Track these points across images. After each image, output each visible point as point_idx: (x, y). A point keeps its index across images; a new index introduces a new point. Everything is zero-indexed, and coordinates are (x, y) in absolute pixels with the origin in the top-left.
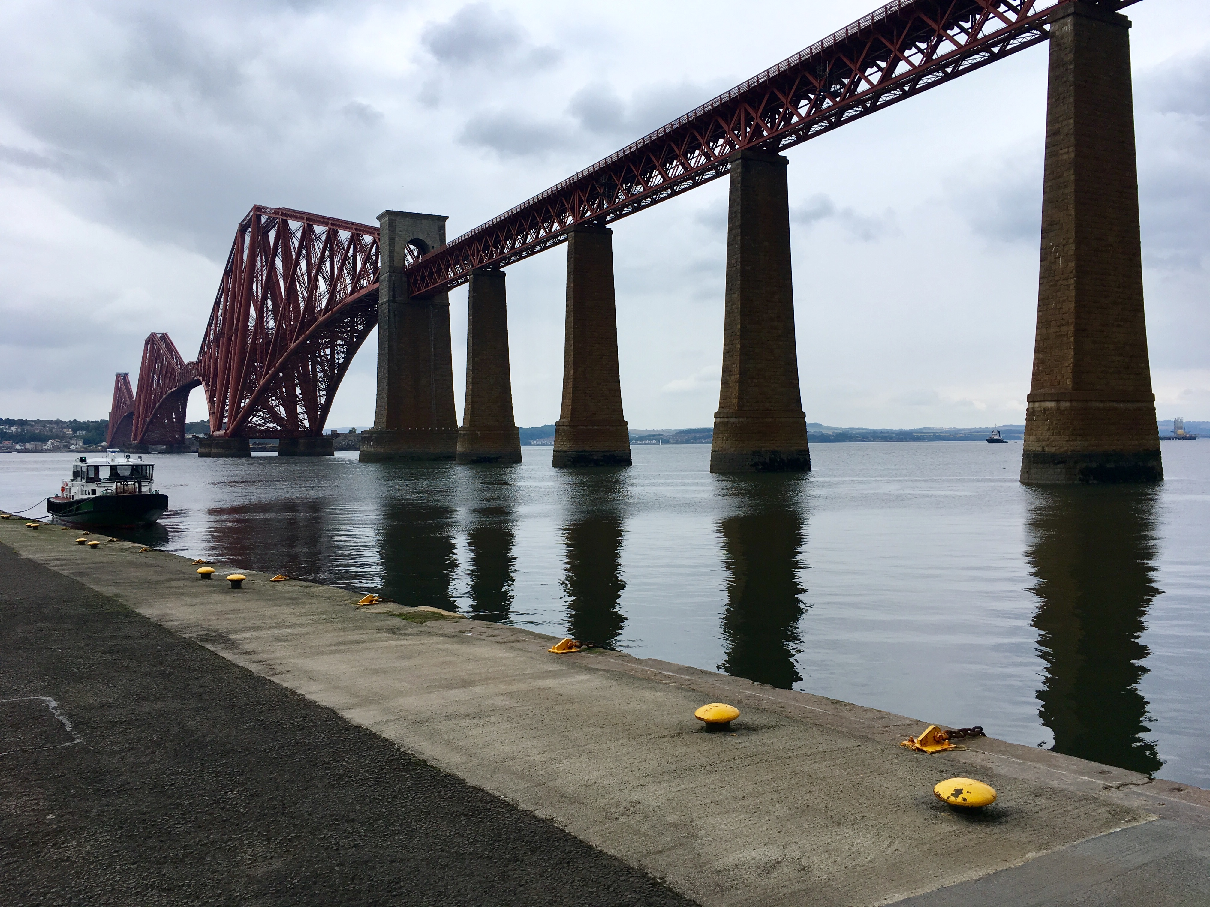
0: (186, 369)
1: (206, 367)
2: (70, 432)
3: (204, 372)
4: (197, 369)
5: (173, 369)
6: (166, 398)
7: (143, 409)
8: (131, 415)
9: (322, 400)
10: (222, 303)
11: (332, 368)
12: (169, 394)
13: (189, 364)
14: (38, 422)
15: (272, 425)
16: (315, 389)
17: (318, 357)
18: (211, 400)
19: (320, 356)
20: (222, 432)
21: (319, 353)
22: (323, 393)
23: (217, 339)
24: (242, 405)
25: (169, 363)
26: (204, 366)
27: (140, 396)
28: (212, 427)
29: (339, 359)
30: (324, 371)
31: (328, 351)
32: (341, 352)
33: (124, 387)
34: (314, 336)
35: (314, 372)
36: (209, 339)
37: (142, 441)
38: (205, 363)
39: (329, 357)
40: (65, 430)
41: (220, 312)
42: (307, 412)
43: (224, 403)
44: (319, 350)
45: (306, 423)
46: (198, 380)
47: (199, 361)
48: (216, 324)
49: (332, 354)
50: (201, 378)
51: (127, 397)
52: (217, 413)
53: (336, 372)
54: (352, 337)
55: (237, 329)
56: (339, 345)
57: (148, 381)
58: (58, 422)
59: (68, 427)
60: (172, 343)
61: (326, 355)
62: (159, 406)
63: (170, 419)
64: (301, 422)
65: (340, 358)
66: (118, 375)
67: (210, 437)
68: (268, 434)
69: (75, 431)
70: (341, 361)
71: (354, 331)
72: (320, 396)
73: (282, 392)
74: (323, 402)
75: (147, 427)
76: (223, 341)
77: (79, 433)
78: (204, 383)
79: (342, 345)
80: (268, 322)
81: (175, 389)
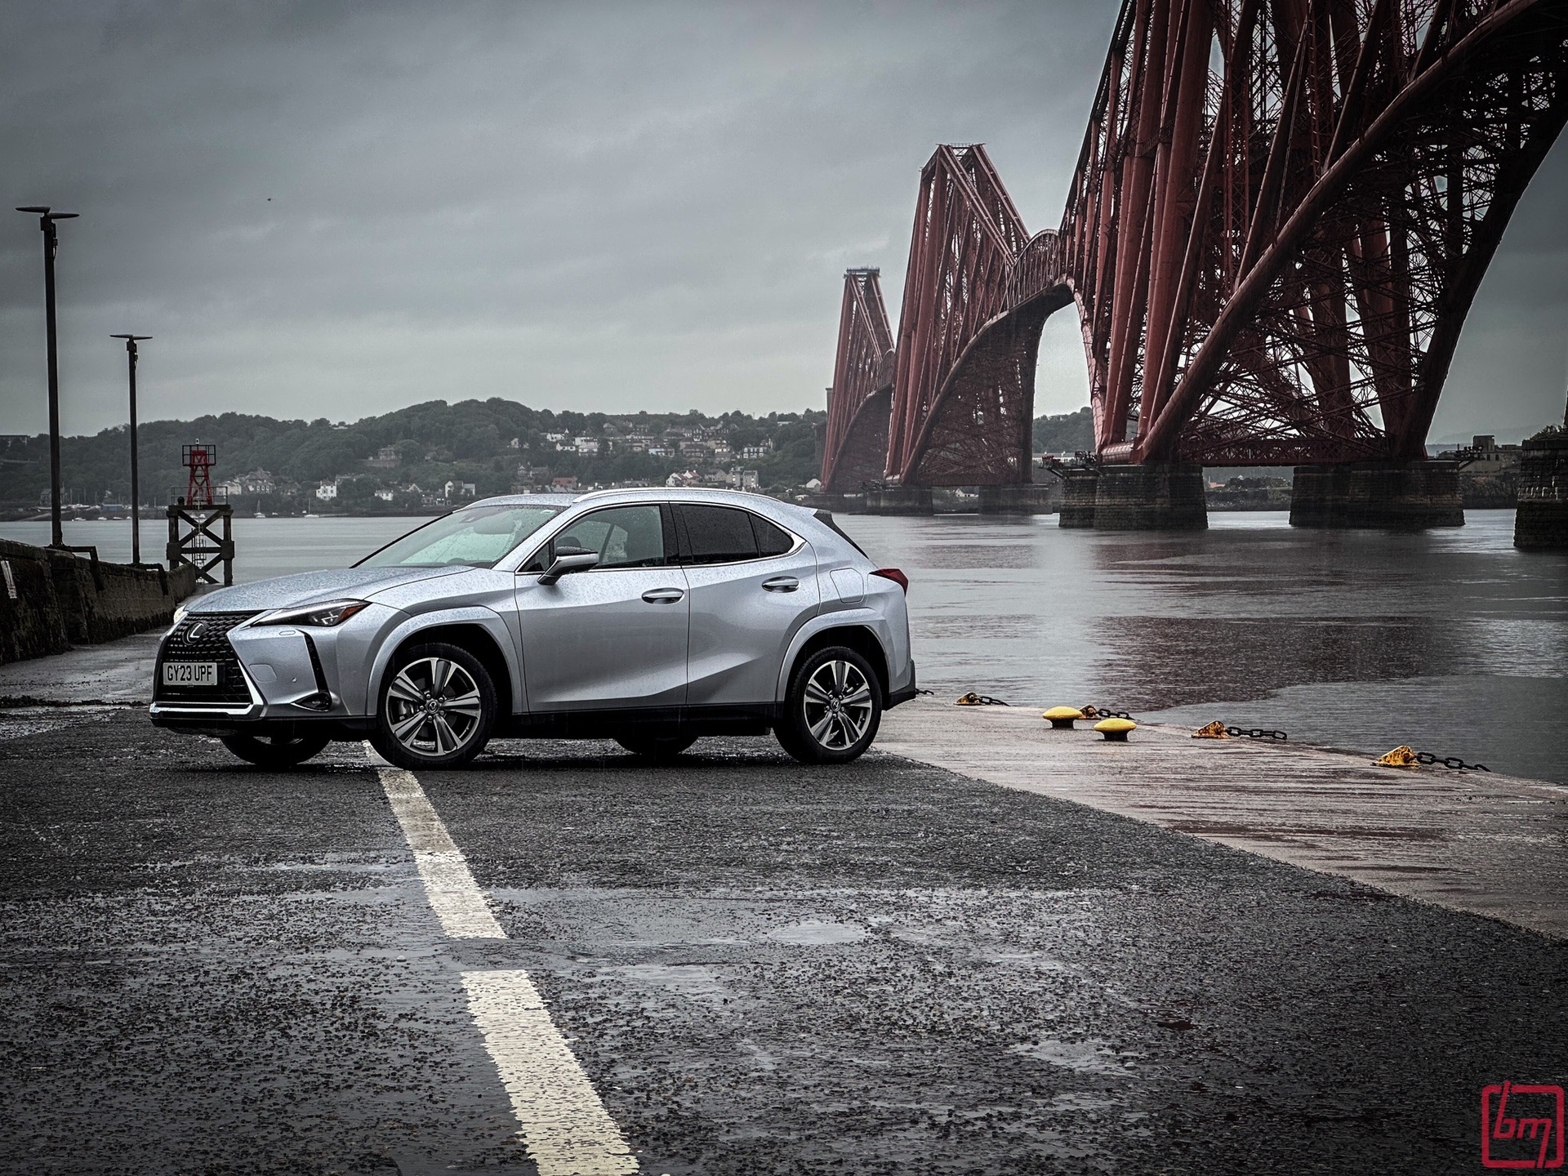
0: (1033, 253)
1: (1087, 247)
2: (722, 450)
3: (1080, 260)
4: (1063, 253)
5: (997, 254)
6: (977, 345)
7: (917, 377)
8: (885, 393)
9: (1423, 341)
10: (1131, 48)
11: (1453, 237)
12: (987, 330)
13: (1043, 238)
14: (642, 421)
15: (1269, 424)
16: (1405, 305)
17: (1409, 205)
18: (1098, 351)
19: (1418, 201)
20: (1127, 448)
21: (1416, 191)
22: (1425, 318)
23: (1114, 165)
24: (1182, 363)
25: (985, 236)
26: (1081, 246)
27: (908, 337)
28: (1098, 430)
29: (1472, 207)
30: (1430, 249)
31: (1442, 183)
32: (1479, 185)
33: (865, 313)
34: (1395, 137)
35: (1401, 253)
36: (1095, 163)
37: (911, 479)
38: (1083, 235)
39: (1444, 203)
40: (711, 444)
41: (1126, 74)
42: (1379, 382)
43: (1133, 359)
44: (1414, 180)
45: (1376, 417)
46: (1065, 287)
47: (1067, 230)
48: (1115, 112)
49: (1455, 193)
50: (1071, 283)
51: (875, 342)
52: (1113, 388)
53: (1465, 249)
54: (1513, 136)
55: (1168, 129)
56: (1474, 162)
57: (929, 295)
58: (695, 419)
59: (716, 435)
60: (995, 176)
61: (1435, 194)
62: (961, 367)
63: (992, 407)
64: (1360, 414)
65: (1477, 204)
66: (851, 277)
67: (1097, 465)
68: (1260, 450)
69: (737, 444)
70: (1481, 214)
71: (1519, 115)
72: (1416, 329)
73: (1301, 319)
74: (1424, 349)
75: (928, 432)
76: (1131, 169)
77: (747, 453)
78: (1078, 297)
79: (1483, 162)
80: (1263, 99)
81: (1001, 315)
